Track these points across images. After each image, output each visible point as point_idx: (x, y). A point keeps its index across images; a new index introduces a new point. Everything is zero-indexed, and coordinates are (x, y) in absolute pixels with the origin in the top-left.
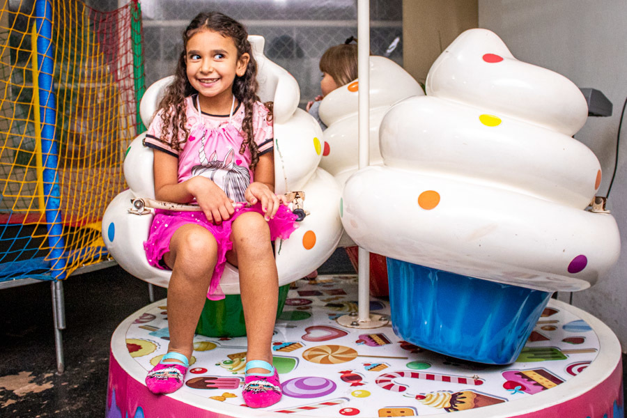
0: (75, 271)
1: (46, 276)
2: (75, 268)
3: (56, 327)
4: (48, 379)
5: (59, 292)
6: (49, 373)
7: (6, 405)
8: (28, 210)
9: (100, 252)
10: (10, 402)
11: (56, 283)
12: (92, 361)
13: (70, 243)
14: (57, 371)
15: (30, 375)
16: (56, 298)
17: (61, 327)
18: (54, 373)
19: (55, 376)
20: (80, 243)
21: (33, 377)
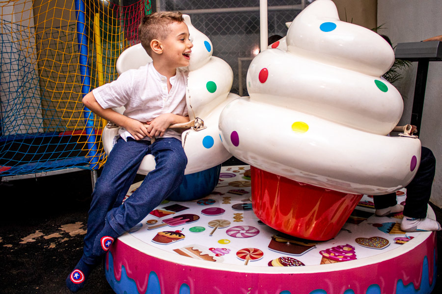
1: (87, 167)
5: (95, 176)
7: (63, 241)
8: (70, 119)
10: (66, 239)
11: (93, 172)
15: (81, 224)
21: (83, 225)
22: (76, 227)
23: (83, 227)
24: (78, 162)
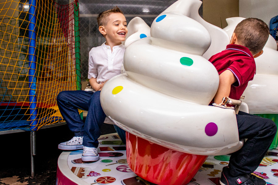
0: (42, 127)
1: (28, 129)
2: (42, 126)
3: (31, 154)
4: (26, 180)
5: (33, 137)
6: (27, 177)
9: (54, 119)
11: (32, 132)
12: (49, 172)
13: (40, 113)
14: (31, 176)
15: (18, 178)
16: (32, 140)
17: (34, 154)
18: (29, 177)
19: (30, 179)
20: (45, 113)
22: (13, 180)
23: (20, 179)
24: (21, 125)
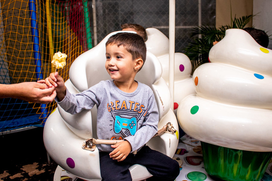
10: (26, 179)
19: (47, 166)
21: (38, 166)
22: (33, 167)
23: (38, 167)
24: (33, 122)
